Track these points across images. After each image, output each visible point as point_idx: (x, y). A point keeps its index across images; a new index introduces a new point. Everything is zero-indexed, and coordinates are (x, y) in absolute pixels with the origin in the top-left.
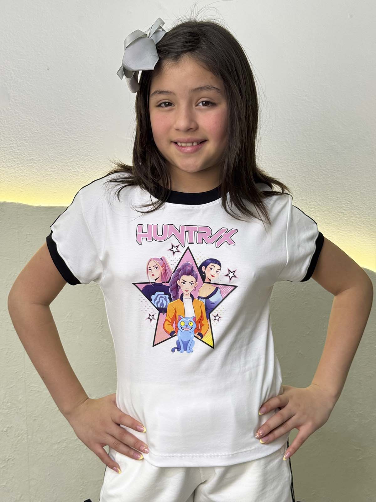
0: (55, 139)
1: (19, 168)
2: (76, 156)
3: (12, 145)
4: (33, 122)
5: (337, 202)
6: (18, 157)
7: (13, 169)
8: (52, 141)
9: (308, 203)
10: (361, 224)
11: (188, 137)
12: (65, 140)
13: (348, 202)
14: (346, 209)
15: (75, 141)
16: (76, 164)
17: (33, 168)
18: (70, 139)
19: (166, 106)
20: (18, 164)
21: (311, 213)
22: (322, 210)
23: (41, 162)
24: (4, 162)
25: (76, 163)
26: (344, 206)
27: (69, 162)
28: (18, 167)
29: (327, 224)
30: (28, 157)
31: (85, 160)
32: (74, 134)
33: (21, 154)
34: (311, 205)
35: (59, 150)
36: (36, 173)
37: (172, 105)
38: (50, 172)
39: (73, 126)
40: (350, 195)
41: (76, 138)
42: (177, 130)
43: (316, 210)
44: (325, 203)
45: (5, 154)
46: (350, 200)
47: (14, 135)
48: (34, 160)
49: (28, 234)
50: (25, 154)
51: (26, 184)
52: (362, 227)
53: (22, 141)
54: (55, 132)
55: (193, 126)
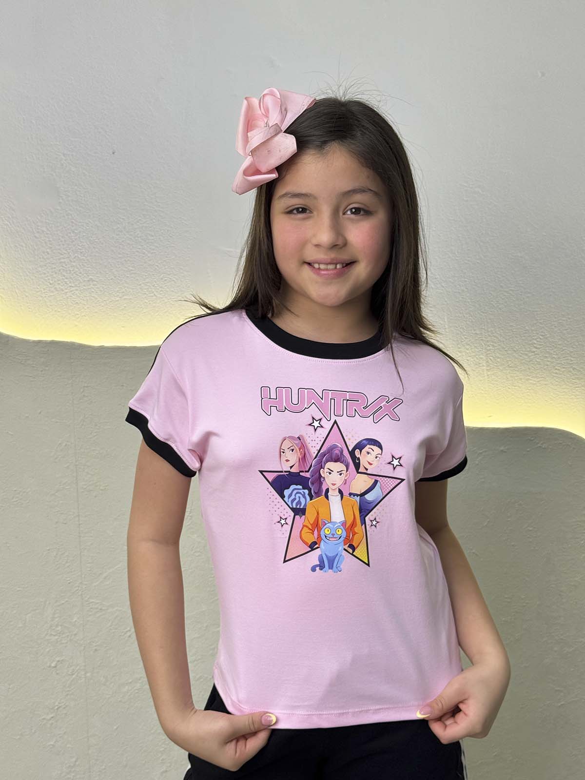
0: (123, 251)
1: (73, 293)
2: (153, 275)
3: (63, 260)
4: (92, 227)
5: (524, 336)
6: (72, 276)
7: (63, 294)
8: (119, 254)
9: (484, 339)
10: (559, 368)
12: (137, 251)
13: (541, 337)
14: (538, 346)
15: (152, 253)
16: (153, 286)
17: (93, 292)
18: (144, 251)
19: (299, 212)
20: (70, 286)
21: (488, 352)
22: (503, 348)
23: (103, 284)
24: (51, 284)
25: (153, 284)
26: (536, 342)
27: (144, 283)
28: (71, 291)
29: (512, 369)
30: (85, 276)
31: (166, 280)
32: (150, 244)
33: (74, 273)
34: (488, 341)
35: (129, 266)
36: (97, 299)
37: (308, 211)
38: (116, 297)
39: (149, 232)
40: (543, 327)
41: (153, 249)
42: (317, 246)
43: (496, 348)
44: (508, 337)
45: (52, 272)
46: (543, 334)
47: (65, 246)
48: (94, 281)
49: (86, 385)
50: (80, 273)
51: (83, 315)
52: (561, 373)
53: (76, 255)
54: (123, 241)
55: (340, 242)
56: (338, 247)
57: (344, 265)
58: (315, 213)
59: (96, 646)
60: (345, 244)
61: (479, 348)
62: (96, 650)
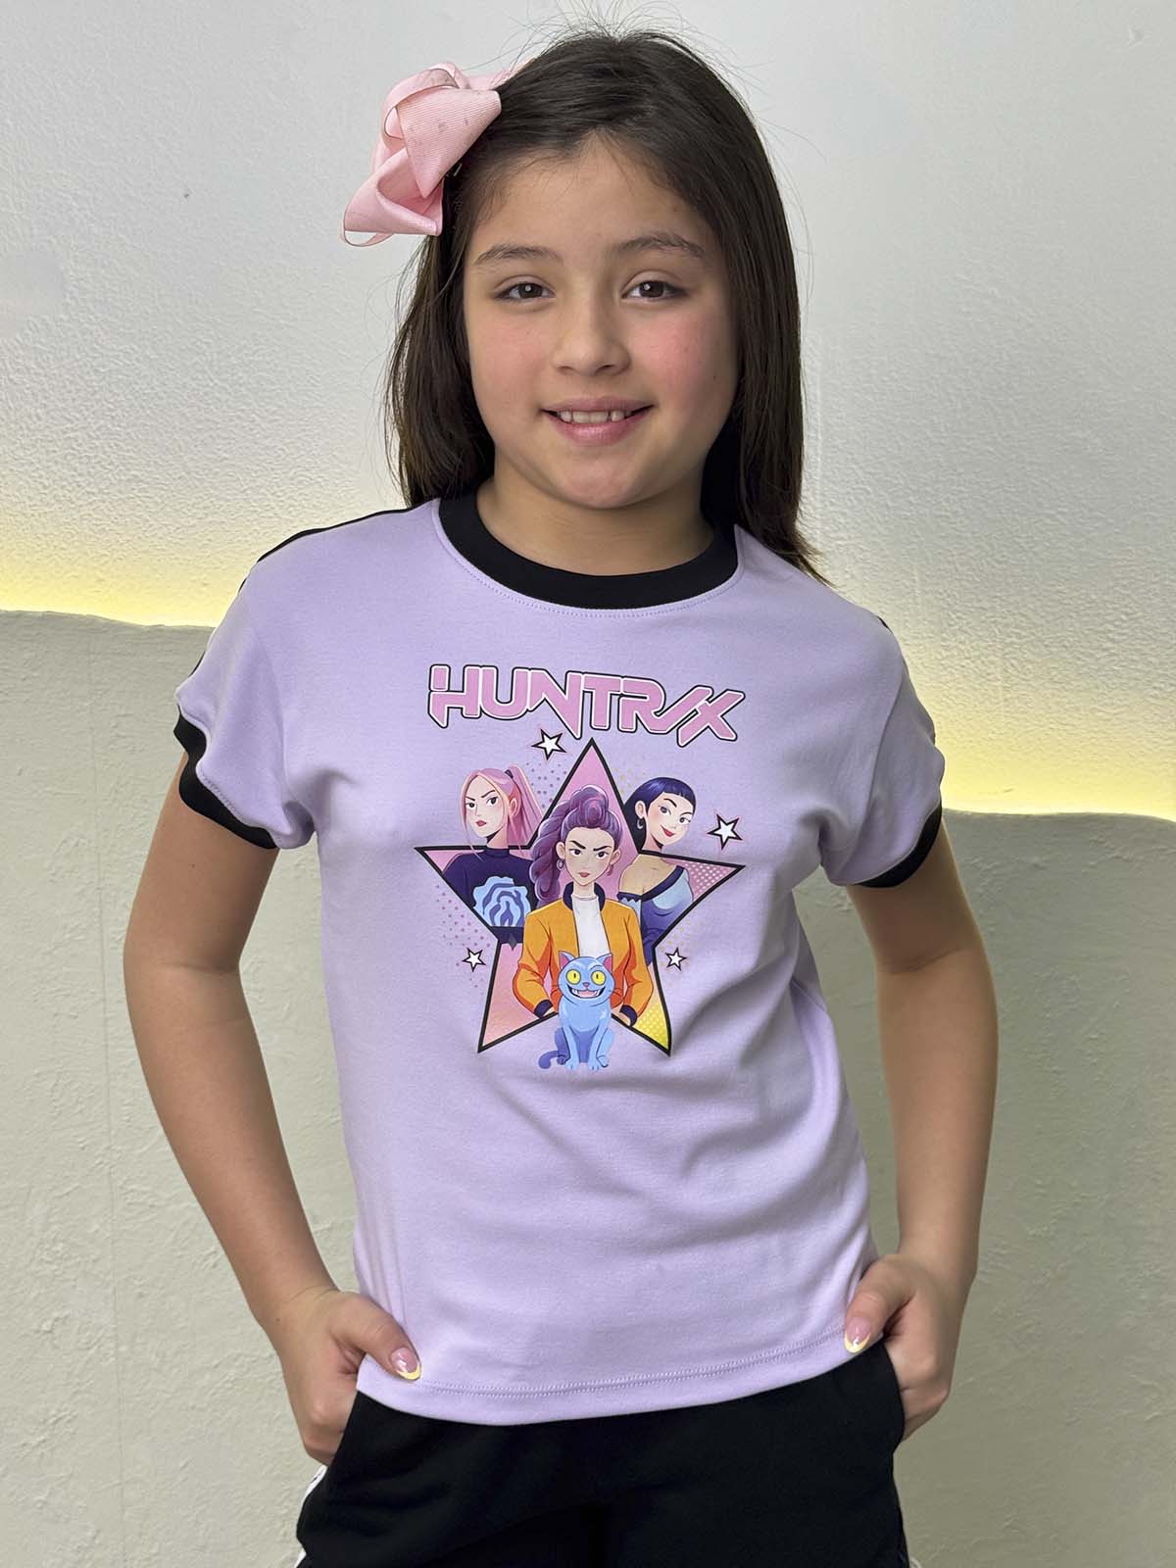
0: (207, 416)
1: (94, 506)
2: (273, 469)
3: (72, 435)
4: (137, 360)
5: (1088, 615)
6: (92, 470)
7: (73, 509)
8: (199, 422)
9: (999, 620)
10: (1162, 686)
11: (599, 392)
12: (239, 417)
13: (1124, 617)
14: (1116, 637)
15: (271, 422)
16: (273, 494)
17: (139, 505)
18: (254, 415)
19: (525, 295)
20: (88, 493)
21: (1007, 650)
22: (1042, 641)
23: (162, 489)
24: (45, 487)
25: (272, 491)
26: (1112, 628)
27: (251, 488)
28: (90, 504)
29: (1058, 686)
30: (121, 470)
31: (300, 482)
32: (267, 400)
33: (99, 462)
34: (1007, 625)
35: (219, 450)
36: (148, 521)
37: (545, 293)
38: (189, 519)
39: (265, 374)
40: (1128, 595)
41: (274, 413)
42: (564, 369)
43: (1024, 640)
44: (1050, 618)
45: (48, 461)
46: (1128, 610)
47: (76, 403)
48: (141, 481)
49: (123, 713)
50: (111, 463)
51: (115, 557)
52: (1165, 695)
53: (102, 422)
54: (206, 394)
55: (614, 359)
56: (610, 371)
57: (628, 413)
58: (559, 295)
59: (140, 1286)
60: (627, 365)
61: (988, 639)
62: (141, 1295)
